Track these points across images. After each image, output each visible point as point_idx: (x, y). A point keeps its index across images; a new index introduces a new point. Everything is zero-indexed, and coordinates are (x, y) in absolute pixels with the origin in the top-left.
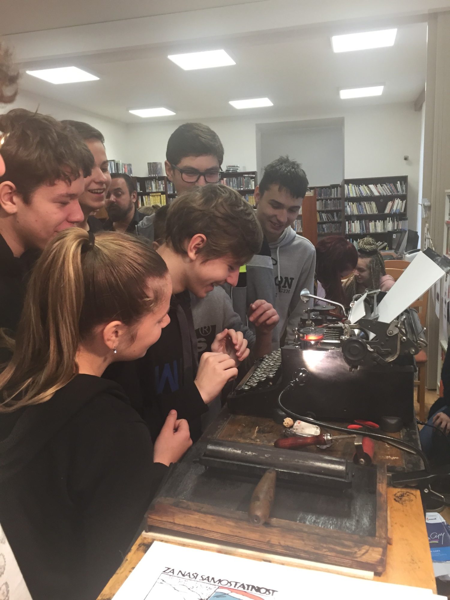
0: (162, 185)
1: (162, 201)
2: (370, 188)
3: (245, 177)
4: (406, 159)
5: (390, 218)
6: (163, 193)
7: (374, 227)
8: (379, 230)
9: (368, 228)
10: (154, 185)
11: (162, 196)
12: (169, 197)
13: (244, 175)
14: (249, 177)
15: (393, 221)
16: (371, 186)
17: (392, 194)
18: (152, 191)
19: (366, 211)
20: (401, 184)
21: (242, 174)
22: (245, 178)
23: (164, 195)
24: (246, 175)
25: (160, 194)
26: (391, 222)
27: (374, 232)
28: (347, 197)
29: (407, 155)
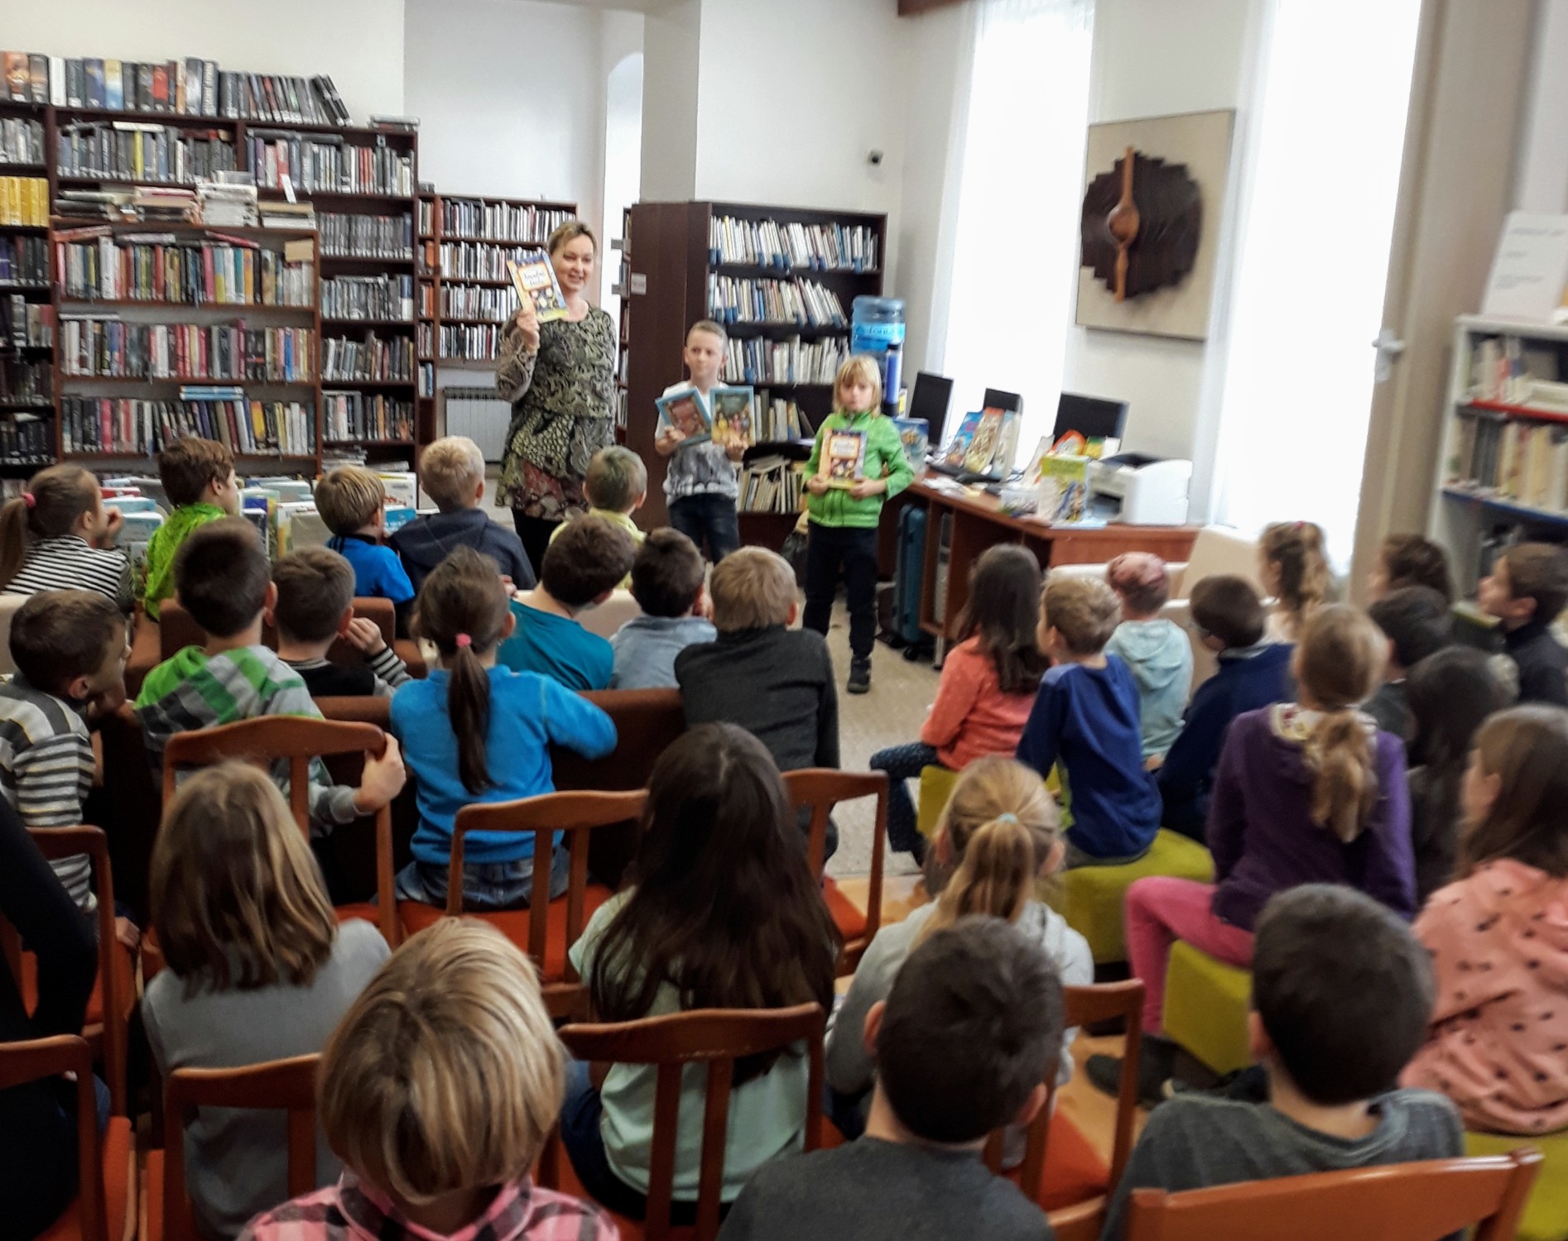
3: (375, 148)
4: (875, 160)
5: (833, 341)
6: (34, 172)
7: (786, 365)
8: (801, 377)
9: (768, 367)
15: (841, 351)
20: (864, 237)
23: (43, 182)
26: (834, 354)
27: (785, 380)
28: (714, 259)
29: (880, 147)
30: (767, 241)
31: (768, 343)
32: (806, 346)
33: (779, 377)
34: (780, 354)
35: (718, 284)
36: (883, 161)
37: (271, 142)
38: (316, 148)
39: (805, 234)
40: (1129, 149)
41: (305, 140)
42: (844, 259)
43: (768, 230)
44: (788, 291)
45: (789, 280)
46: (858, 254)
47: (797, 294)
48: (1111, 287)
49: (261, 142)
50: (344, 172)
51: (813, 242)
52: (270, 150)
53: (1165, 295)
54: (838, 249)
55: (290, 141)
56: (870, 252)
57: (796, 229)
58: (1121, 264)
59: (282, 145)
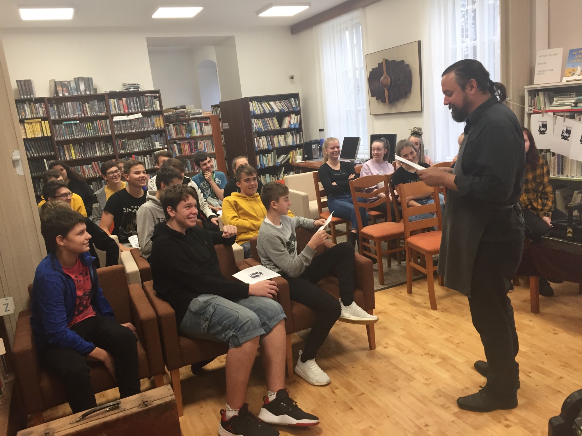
0: (40, 109)
1: (44, 129)
2: (271, 105)
3: (147, 96)
4: (292, 78)
5: (290, 132)
6: (44, 119)
7: (277, 142)
8: (282, 144)
9: (273, 143)
10: (27, 109)
11: (43, 122)
12: (53, 123)
13: (146, 94)
14: (151, 96)
15: (293, 135)
16: (272, 103)
17: (289, 110)
18: (26, 117)
19: (270, 127)
20: (295, 101)
21: (144, 93)
22: (147, 98)
23: (47, 122)
24: (148, 94)
25: (40, 120)
26: (291, 136)
27: (278, 146)
28: (252, 114)
29: (293, 74)
30: (266, 107)
31: (272, 136)
32: (282, 135)
33: (276, 145)
34: (275, 139)
35: (254, 121)
36: (294, 78)
40: (383, 59)
43: (265, 104)
48: (384, 101)
53: (402, 100)
58: (386, 93)
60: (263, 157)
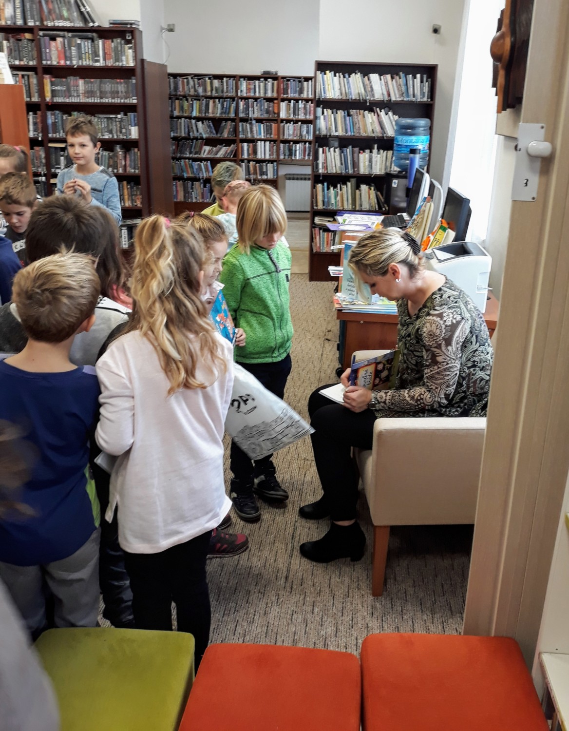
4: (436, 31)
7: (367, 163)
8: (378, 169)
9: (355, 164)
20: (422, 81)
29: (438, 22)
30: (355, 85)
31: (357, 149)
32: (382, 151)
33: (363, 170)
34: (364, 157)
35: (323, 113)
36: (442, 32)
37: (53, 39)
38: (79, 41)
39: (381, 80)
41: (73, 37)
42: (408, 96)
43: (356, 79)
44: (370, 117)
45: (371, 110)
46: (418, 92)
47: (375, 118)
49: (47, 38)
50: (96, 54)
51: (386, 84)
52: (53, 43)
54: (403, 88)
55: (64, 37)
56: (426, 89)
57: (374, 77)
59: (59, 40)
60: (328, 188)
